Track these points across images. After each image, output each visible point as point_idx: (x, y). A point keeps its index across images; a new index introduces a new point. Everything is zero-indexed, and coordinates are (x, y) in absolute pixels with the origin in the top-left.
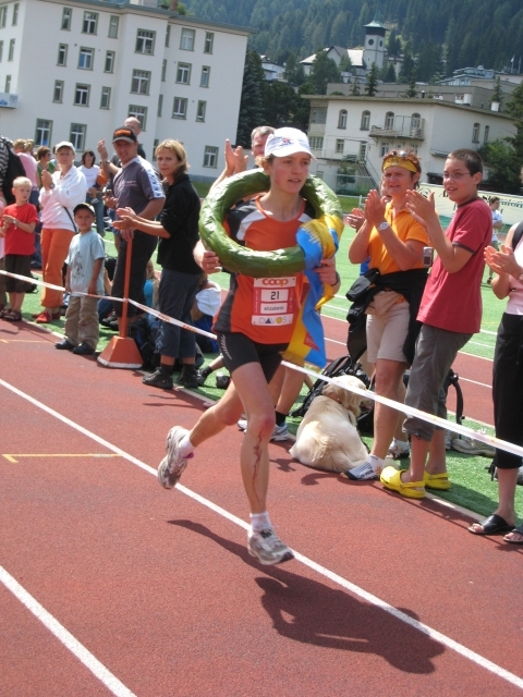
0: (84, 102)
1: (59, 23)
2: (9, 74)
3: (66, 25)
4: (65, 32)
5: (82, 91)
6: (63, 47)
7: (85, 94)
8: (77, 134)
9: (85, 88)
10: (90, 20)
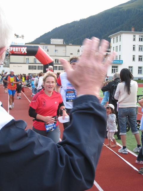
0: (141, 60)
1: (132, 39)
2: (120, 55)
3: (134, 40)
4: (134, 42)
5: (140, 57)
6: (134, 46)
7: (141, 58)
8: (140, 69)
9: (141, 56)
10: (141, 38)
